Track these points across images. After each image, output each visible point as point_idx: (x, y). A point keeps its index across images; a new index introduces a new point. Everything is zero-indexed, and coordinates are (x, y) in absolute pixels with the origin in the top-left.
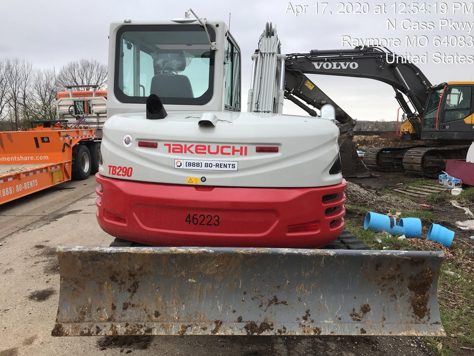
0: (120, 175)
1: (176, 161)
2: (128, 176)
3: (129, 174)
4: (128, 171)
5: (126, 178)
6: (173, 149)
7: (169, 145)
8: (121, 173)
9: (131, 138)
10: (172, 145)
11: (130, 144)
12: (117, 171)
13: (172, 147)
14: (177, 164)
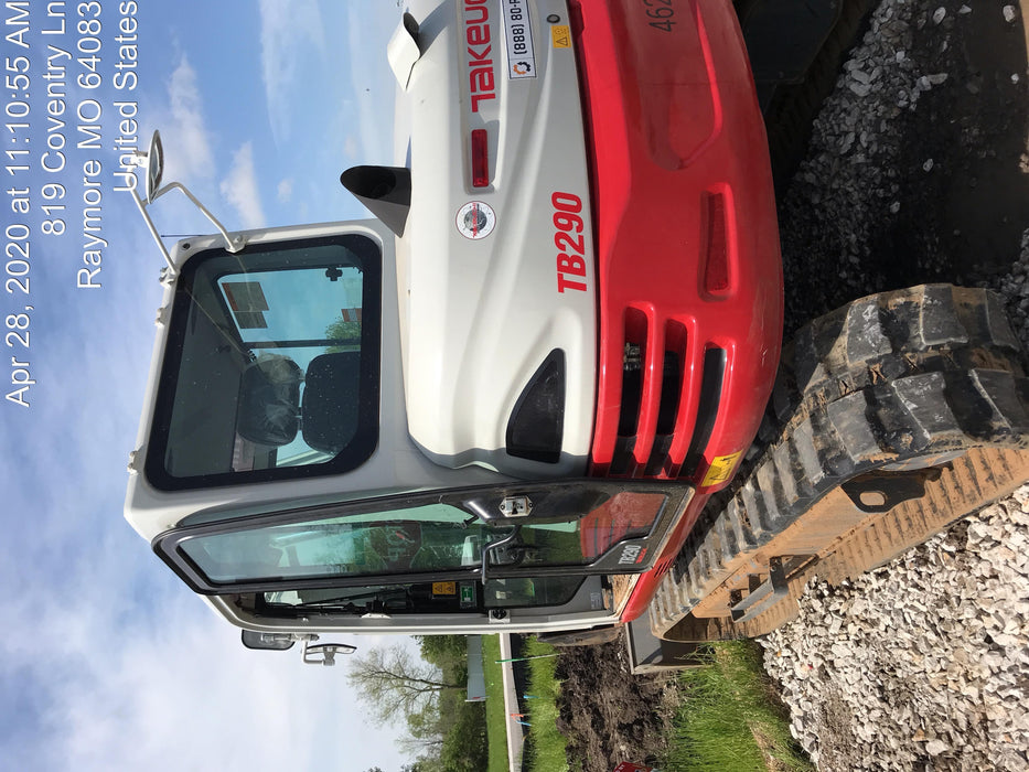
0: (581, 238)
1: (514, 75)
2: (578, 208)
3: (574, 203)
4: (564, 210)
5: (585, 214)
6: (483, 87)
7: (475, 100)
8: (573, 234)
9: (467, 209)
10: (474, 94)
11: (484, 208)
12: (570, 251)
13: (479, 92)
14: (524, 73)
